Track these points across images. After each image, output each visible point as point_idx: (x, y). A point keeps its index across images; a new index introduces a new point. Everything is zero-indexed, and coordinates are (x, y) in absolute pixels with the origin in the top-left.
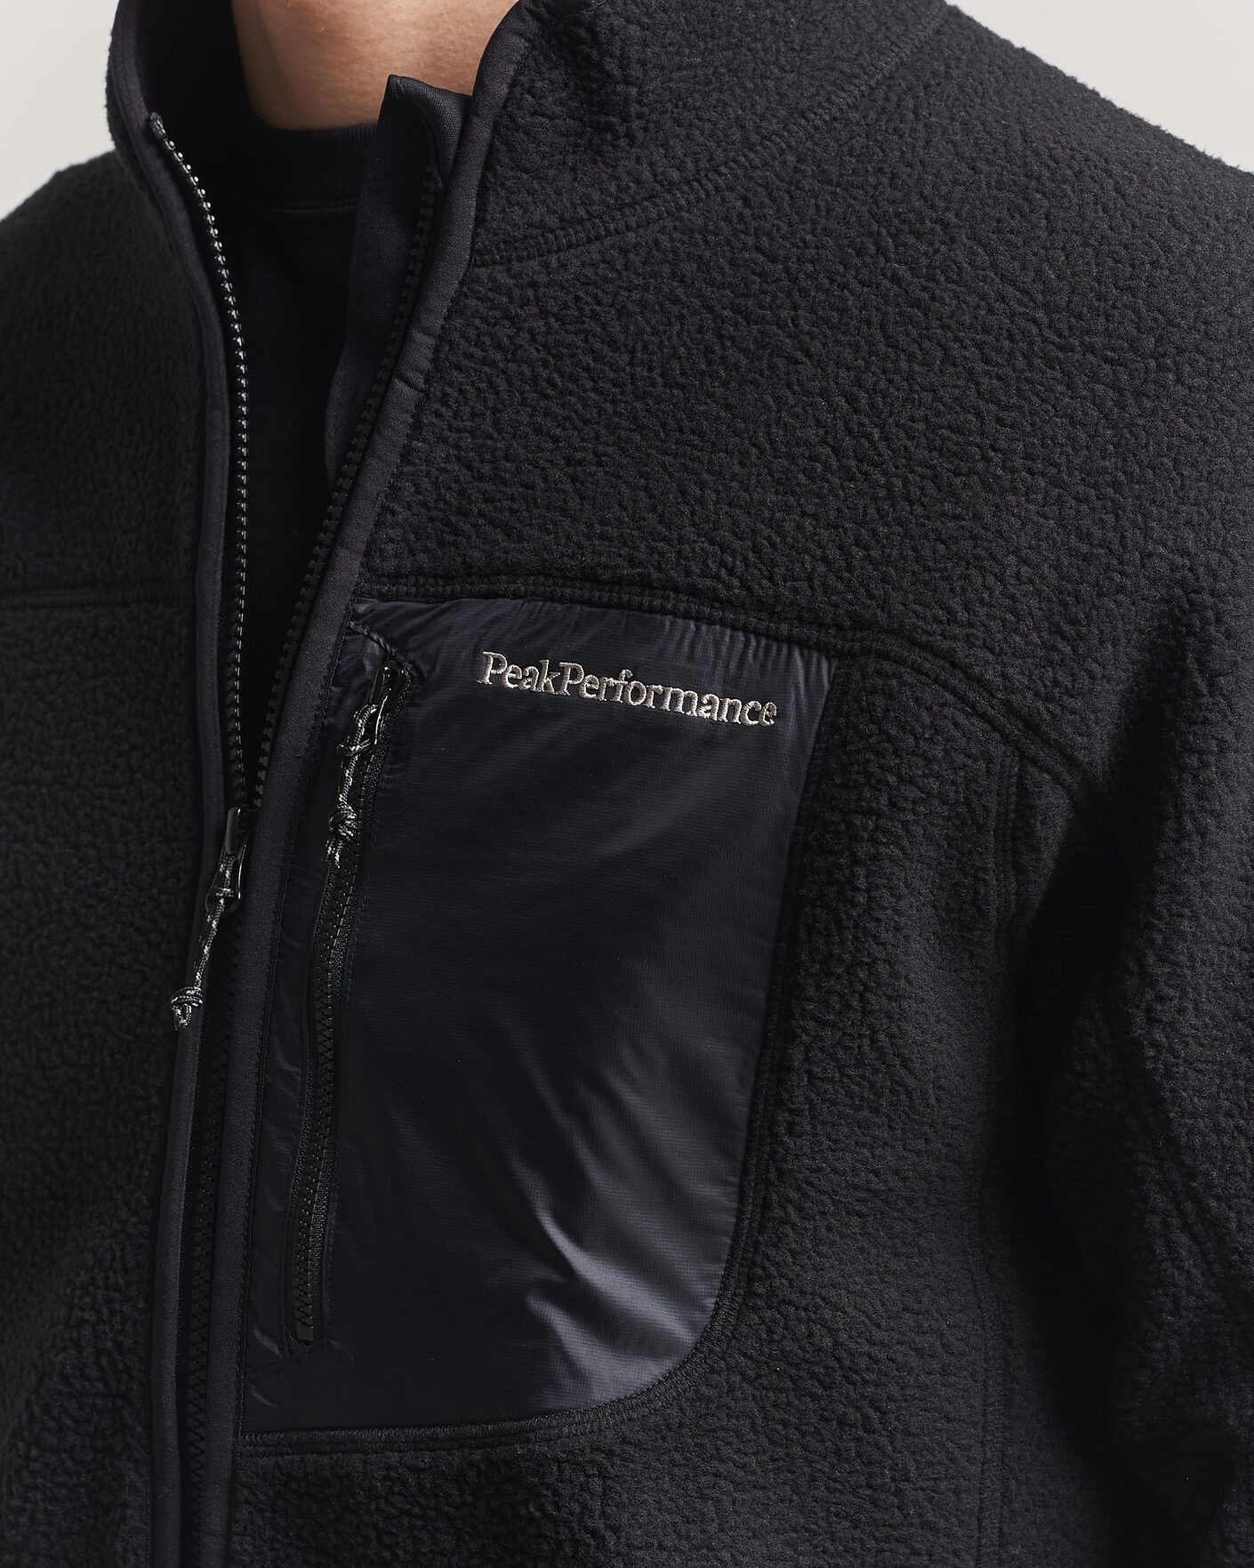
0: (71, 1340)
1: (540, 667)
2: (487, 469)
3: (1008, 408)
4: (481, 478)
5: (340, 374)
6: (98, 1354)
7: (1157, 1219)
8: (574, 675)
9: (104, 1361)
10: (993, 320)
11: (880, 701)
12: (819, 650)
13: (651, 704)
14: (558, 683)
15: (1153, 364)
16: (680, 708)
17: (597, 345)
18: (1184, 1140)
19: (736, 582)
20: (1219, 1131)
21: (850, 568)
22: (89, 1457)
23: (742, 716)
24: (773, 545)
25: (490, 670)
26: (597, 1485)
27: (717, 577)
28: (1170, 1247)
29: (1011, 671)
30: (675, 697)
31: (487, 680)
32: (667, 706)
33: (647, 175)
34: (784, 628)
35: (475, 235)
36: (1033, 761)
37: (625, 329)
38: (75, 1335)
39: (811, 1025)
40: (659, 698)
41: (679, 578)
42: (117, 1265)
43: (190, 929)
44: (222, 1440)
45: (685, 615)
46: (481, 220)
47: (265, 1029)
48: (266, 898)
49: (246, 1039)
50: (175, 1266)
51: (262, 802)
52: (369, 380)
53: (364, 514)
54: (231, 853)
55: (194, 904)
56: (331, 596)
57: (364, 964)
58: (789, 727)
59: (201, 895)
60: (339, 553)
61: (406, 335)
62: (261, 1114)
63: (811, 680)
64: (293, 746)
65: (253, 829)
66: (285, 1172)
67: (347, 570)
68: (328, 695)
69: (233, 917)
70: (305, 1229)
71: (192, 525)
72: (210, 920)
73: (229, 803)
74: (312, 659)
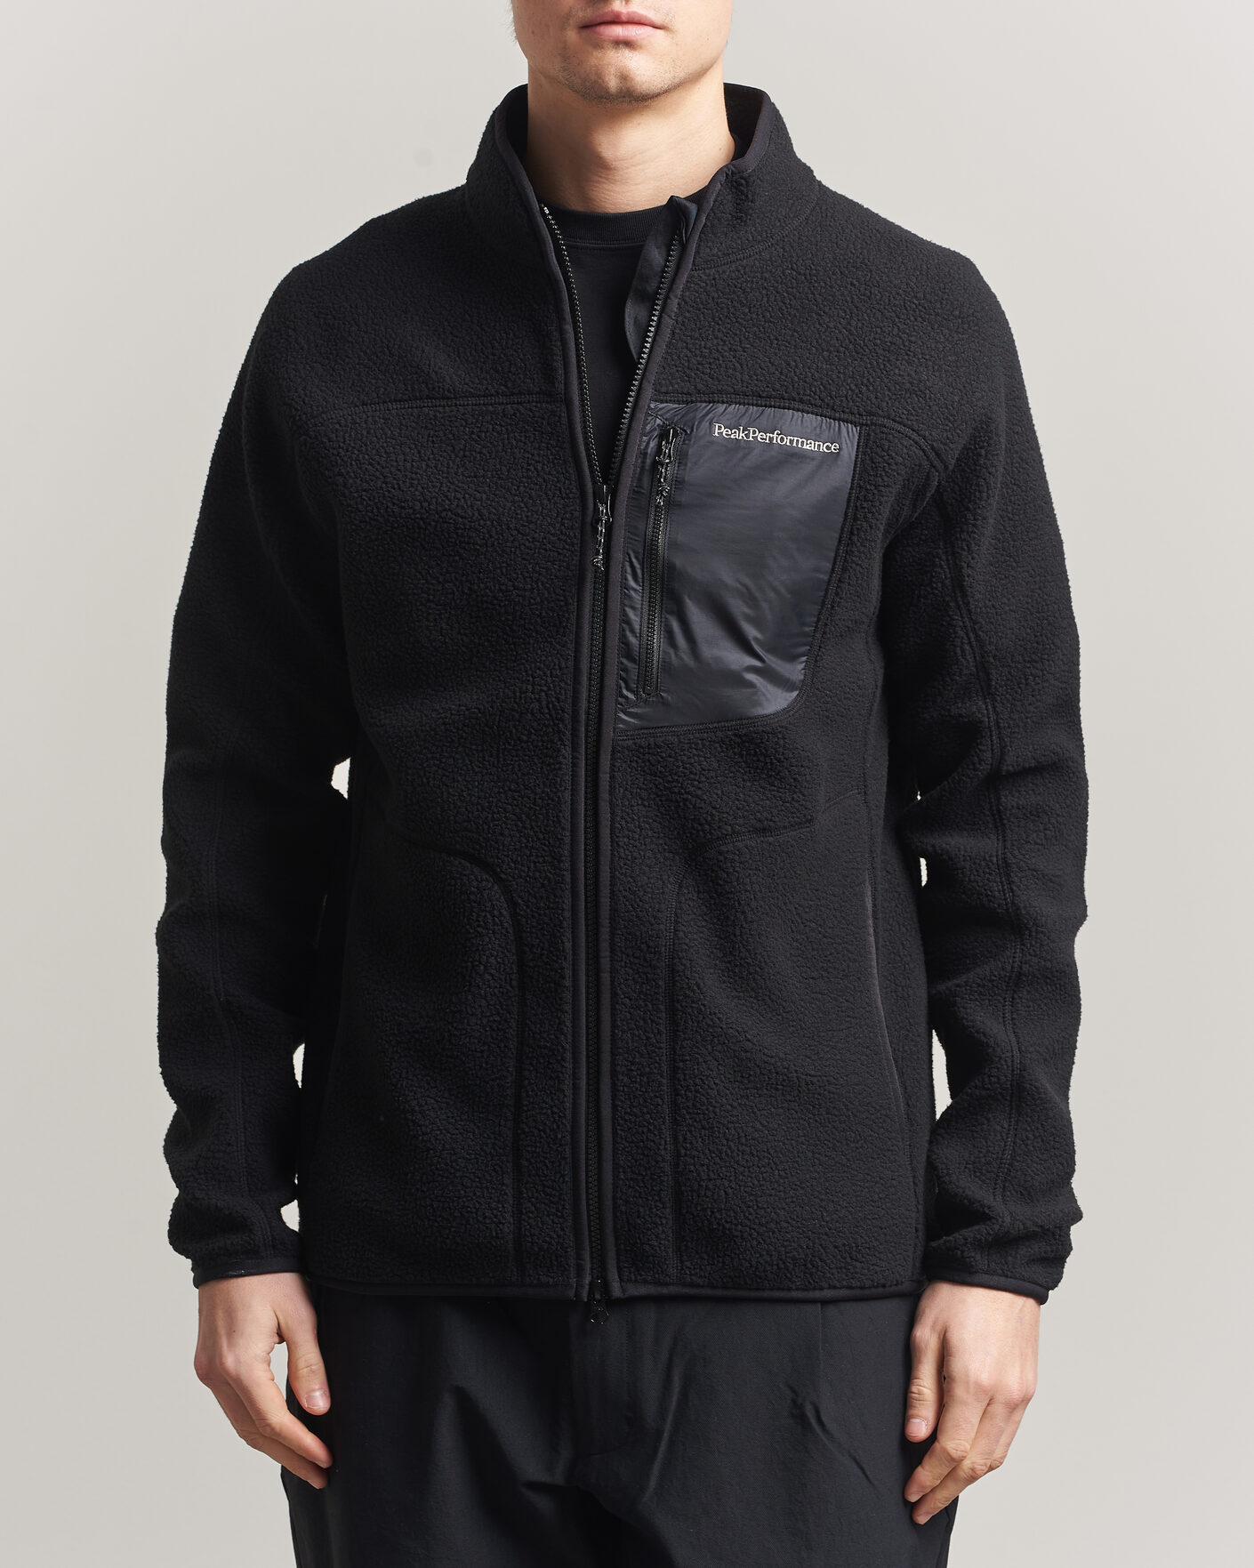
0: (535, 698)
1: (739, 430)
2: (698, 352)
3: (912, 336)
4: (696, 356)
5: (627, 311)
6: (548, 703)
7: (959, 640)
8: (754, 432)
9: (551, 706)
10: (897, 302)
11: (886, 443)
12: (851, 424)
13: (788, 444)
14: (747, 436)
15: (960, 321)
16: (800, 446)
17: (736, 304)
18: (973, 610)
19: (817, 397)
20: (986, 607)
21: (860, 392)
22: (540, 744)
23: (823, 448)
24: (830, 384)
25: (717, 431)
26: (782, 742)
27: (810, 395)
28: (963, 651)
29: (933, 433)
30: (798, 441)
31: (716, 434)
32: (795, 445)
33: (751, 238)
34: (837, 415)
35: (694, 258)
36: (935, 467)
37: (746, 298)
38: (537, 696)
39: (854, 565)
40: (791, 441)
41: (795, 395)
42: (557, 667)
43: (583, 533)
44: (608, 734)
45: (798, 410)
46: (697, 252)
47: (624, 572)
48: (621, 520)
49: (615, 575)
50: (585, 666)
51: (617, 482)
52: (643, 314)
53: (654, 368)
54: (604, 502)
55: (583, 523)
56: (644, 402)
57: (673, 545)
58: (845, 453)
59: (589, 519)
60: (645, 384)
61: (667, 297)
62: (623, 605)
63: (850, 435)
64: (632, 459)
65: (614, 492)
66: (637, 627)
67: (649, 391)
68: (642, 440)
69: (609, 527)
70: (649, 650)
71: (561, 371)
72: (602, 529)
73: (594, 483)
74: (638, 426)
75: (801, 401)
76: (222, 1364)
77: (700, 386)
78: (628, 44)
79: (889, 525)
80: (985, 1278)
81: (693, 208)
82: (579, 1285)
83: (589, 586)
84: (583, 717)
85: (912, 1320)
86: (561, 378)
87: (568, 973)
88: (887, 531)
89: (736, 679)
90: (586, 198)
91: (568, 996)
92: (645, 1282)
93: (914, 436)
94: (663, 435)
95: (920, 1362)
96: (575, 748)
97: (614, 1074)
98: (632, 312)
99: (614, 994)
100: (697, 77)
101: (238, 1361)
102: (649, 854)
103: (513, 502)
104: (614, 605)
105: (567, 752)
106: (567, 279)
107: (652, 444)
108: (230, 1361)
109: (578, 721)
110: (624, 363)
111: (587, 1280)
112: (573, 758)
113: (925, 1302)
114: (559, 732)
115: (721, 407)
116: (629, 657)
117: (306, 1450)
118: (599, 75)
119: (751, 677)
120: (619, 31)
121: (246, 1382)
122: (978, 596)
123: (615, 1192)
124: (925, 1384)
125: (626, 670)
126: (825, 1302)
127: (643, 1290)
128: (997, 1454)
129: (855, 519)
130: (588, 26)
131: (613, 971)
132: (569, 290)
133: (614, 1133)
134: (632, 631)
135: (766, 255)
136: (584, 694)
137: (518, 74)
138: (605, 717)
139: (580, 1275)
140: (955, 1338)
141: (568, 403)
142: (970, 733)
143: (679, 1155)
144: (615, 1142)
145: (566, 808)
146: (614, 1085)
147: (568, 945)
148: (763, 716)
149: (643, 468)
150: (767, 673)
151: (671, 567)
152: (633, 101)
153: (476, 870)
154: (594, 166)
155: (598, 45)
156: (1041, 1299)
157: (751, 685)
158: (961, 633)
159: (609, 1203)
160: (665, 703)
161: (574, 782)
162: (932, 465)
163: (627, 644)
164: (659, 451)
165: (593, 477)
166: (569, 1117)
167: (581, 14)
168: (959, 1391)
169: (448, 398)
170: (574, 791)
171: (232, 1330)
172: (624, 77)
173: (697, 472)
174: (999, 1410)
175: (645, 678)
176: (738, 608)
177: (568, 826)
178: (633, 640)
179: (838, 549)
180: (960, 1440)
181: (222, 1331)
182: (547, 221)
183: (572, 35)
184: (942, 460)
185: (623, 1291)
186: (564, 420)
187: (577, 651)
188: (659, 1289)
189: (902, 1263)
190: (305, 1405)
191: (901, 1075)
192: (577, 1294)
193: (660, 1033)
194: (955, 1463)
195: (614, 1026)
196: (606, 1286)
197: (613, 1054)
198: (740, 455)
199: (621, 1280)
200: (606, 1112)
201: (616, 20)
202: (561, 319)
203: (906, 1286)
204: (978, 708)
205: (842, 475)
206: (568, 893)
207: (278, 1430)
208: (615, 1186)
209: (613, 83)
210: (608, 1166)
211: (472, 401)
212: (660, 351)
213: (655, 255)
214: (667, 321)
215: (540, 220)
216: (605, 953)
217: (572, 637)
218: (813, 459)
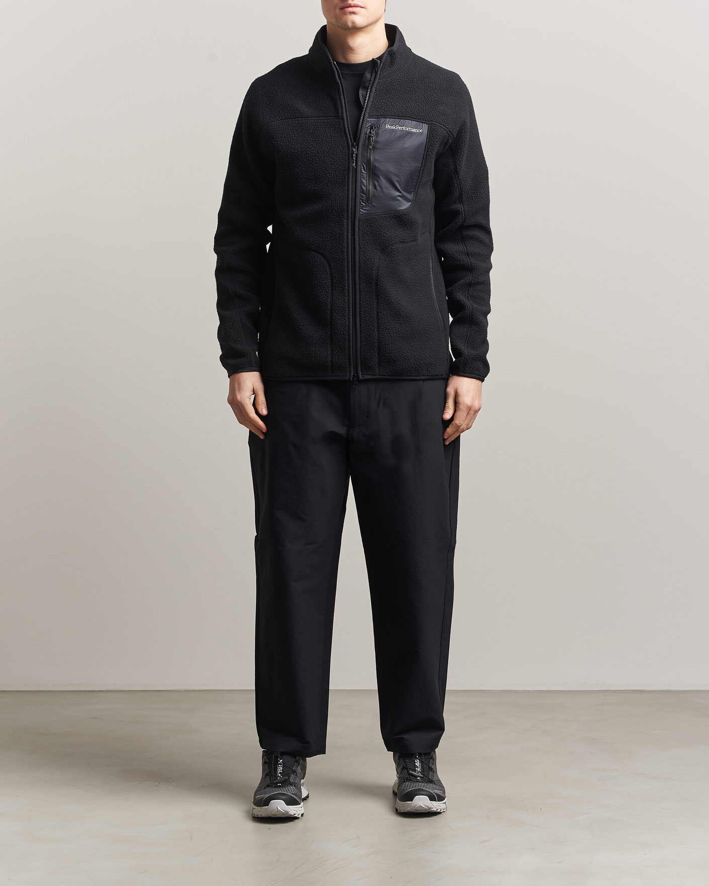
0: (336, 205)
1: (393, 126)
3: (442, 98)
4: (380, 105)
6: (340, 207)
8: (398, 127)
10: (438, 88)
11: (436, 129)
12: (426, 124)
13: (408, 130)
14: (396, 128)
15: (456, 93)
17: (391, 89)
18: (460, 179)
19: (415, 116)
21: (428, 115)
22: (337, 219)
23: (418, 131)
24: (419, 112)
26: (407, 217)
29: (449, 126)
30: (410, 129)
31: (387, 127)
33: (395, 70)
34: (422, 121)
37: (394, 88)
39: (427, 165)
41: (409, 116)
42: (342, 196)
43: (348, 157)
44: (358, 215)
45: (410, 120)
46: (380, 75)
47: (361, 168)
48: (360, 153)
49: (359, 169)
50: (350, 196)
51: (359, 142)
52: (365, 93)
53: (368, 108)
54: (354, 148)
55: (348, 155)
56: (366, 118)
57: (375, 160)
58: (424, 132)
59: (350, 153)
60: (366, 113)
61: (372, 88)
62: (361, 178)
63: (425, 127)
64: (363, 135)
65: (358, 145)
66: (365, 184)
67: (367, 115)
68: (366, 130)
69: (357, 155)
70: (369, 191)
71: (340, 110)
72: (354, 155)
73: (351, 142)
74: (364, 125)
75: (411, 117)
76: (236, 399)
77: (381, 113)
78: (354, 13)
79: (437, 153)
80: (468, 375)
81: (379, 61)
82: (350, 376)
83: (351, 172)
84: (350, 211)
85: (446, 387)
86: (340, 112)
87: (346, 285)
88: (436, 155)
89: (395, 199)
90: (346, 59)
91: (346, 292)
92: (369, 375)
93: (444, 127)
94: (372, 128)
95: (449, 398)
96: (348, 220)
97: (360, 314)
98: (361, 92)
99: (360, 291)
100: (375, 22)
101: (241, 398)
102: (370, 250)
103: (327, 148)
104: (359, 178)
105: (345, 221)
106: (341, 83)
107: (368, 131)
108: (239, 397)
109: (349, 212)
110: (359, 107)
111: (352, 374)
112: (347, 222)
113: (450, 381)
114: (343, 215)
115: (388, 119)
116: (364, 193)
117: (260, 426)
118: (346, 23)
119: (399, 198)
120: (351, 9)
121: (243, 403)
122: (462, 175)
123: (361, 348)
124: (450, 403)
125: (362, 197)
126: (424, 380)
127: (368, 377)
128: (470, 425)
129: (428, 152)
130: (342, 8)
131: (360, 284)
132: (342, 86)
133: (360, 331)
134: (364, 185)
135: (399, 75)
136: (350, 203)
137: (324, 22)
138: (357, 210)
139: (350, 373)
140: (460, 391)
141: (343, 119)
142: (457, 213)
143: (379, 337)
144: (361, 334)
145: (345, 237)
146: (360, 317)
147: (346, 277)
148: (400, 210)
149: (366, 138)
150: (403, 197)
151: (375, 167)
152: (356, 29)
153: (319, 256)
154: (348, 49)
155: (345, 14)
156: (482, 381)
157: (399, 200)
158: (456, 185)
159: (359, 352)
160: (374, 206)
161: (348, 230)
162: (450, 136)
163: (362, 189)
164: (370, 133)
165: (351, 141)
166: (347, 327)
167: (340, 5)
168: (461, 407)
169: (306, 118)
170: (348, 232)
171: (240, 389)
172: (353, 23)
173: (381, 139)
174: (472, 412)
175: (368, 199)
176: (394, 179)
177: (346, 242)
178: (364, 188)
179: (423, 160)
180: (460, 420)
181: (237, 389)
182: (335, 66)
183: (338, 11)
184: (452, 134)
185: (363, 377)
186: (342, 124)
187: (348, 192)
188: (373, 376)
189: (443, 369)
190: (260, 412)
191: (442, 315)
192: (349, 378)
193: (374, 302)
194: (458, 427)
195: (360, 300)
196: (358, 376)
197: (360, 309)
198: (394, 134)
199: (362, 374)
200: (358, 326)
201: (350, 6)
202: (340, 94)
203: (445, 376)
204: (459, 207)
205: (423, 138)
206: (346, 262)
207: (252, 418)
208: (361, 347)
209: (350, 25)
210: (359, 341)
211: (314, 118)
212: (370, 103)
213: (368, 75)
214: (372, 95)
215: (334, 66)
216: (357, 279)
217: (346, 187)
218: (415, 134)
